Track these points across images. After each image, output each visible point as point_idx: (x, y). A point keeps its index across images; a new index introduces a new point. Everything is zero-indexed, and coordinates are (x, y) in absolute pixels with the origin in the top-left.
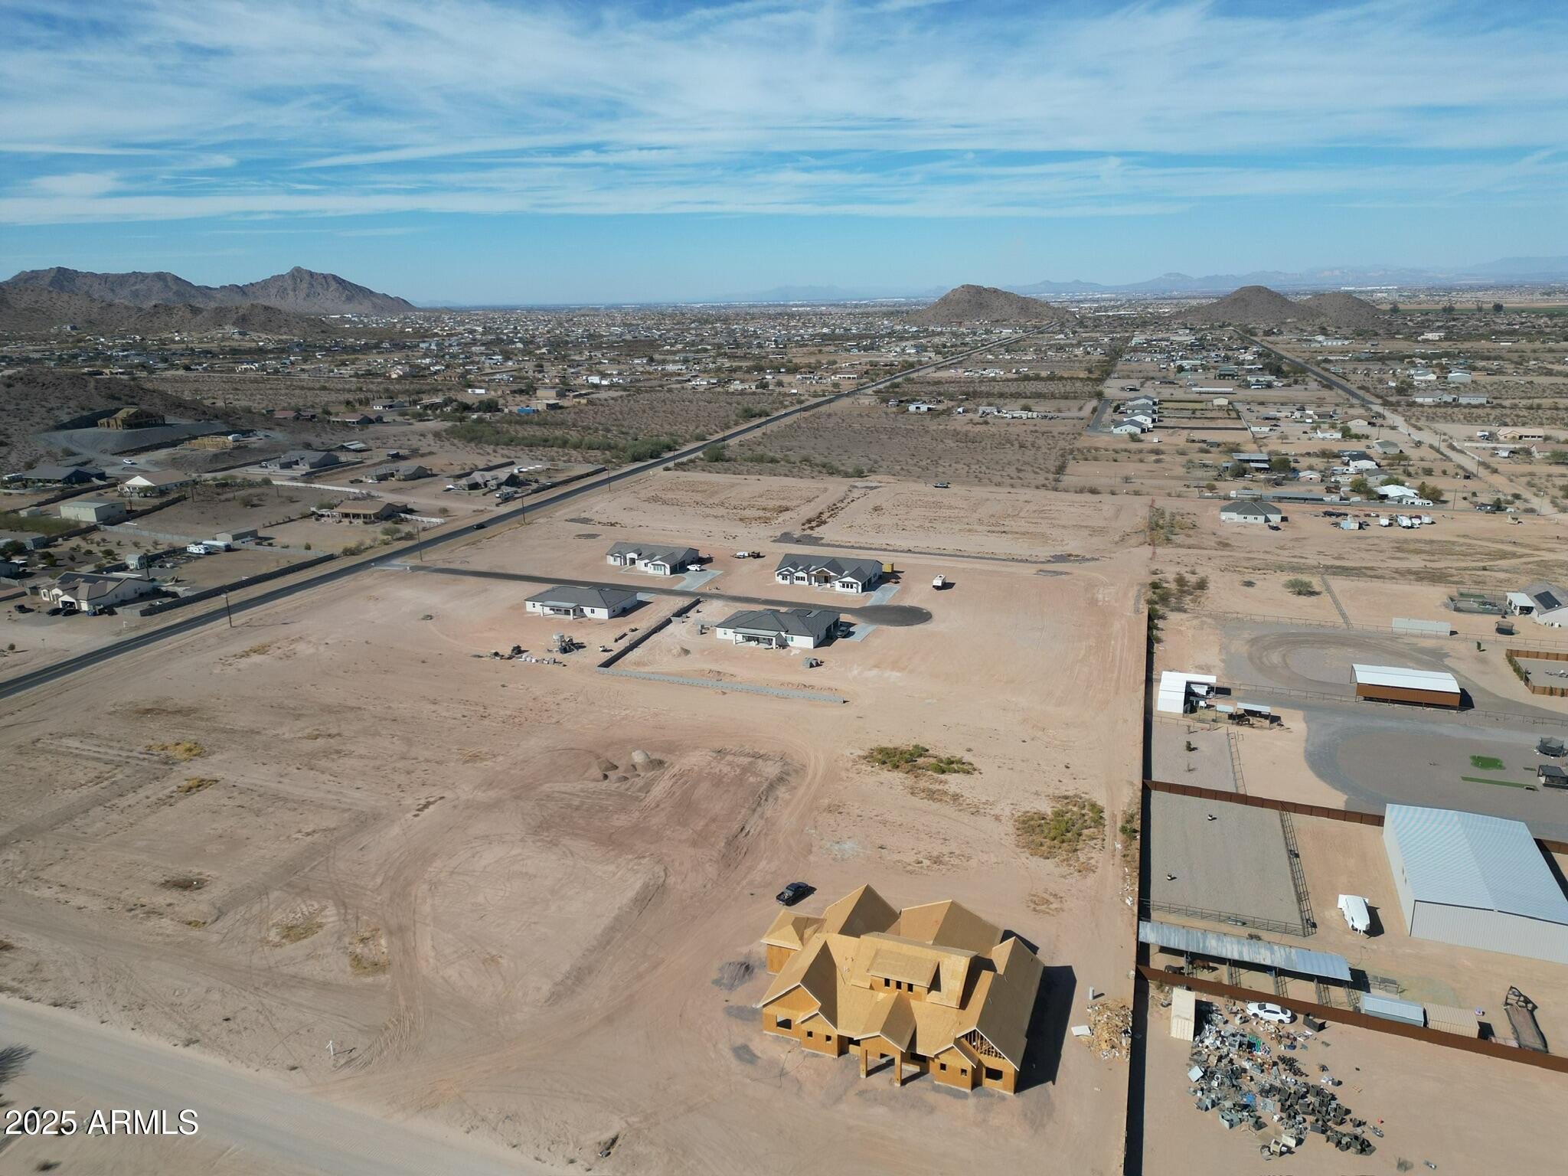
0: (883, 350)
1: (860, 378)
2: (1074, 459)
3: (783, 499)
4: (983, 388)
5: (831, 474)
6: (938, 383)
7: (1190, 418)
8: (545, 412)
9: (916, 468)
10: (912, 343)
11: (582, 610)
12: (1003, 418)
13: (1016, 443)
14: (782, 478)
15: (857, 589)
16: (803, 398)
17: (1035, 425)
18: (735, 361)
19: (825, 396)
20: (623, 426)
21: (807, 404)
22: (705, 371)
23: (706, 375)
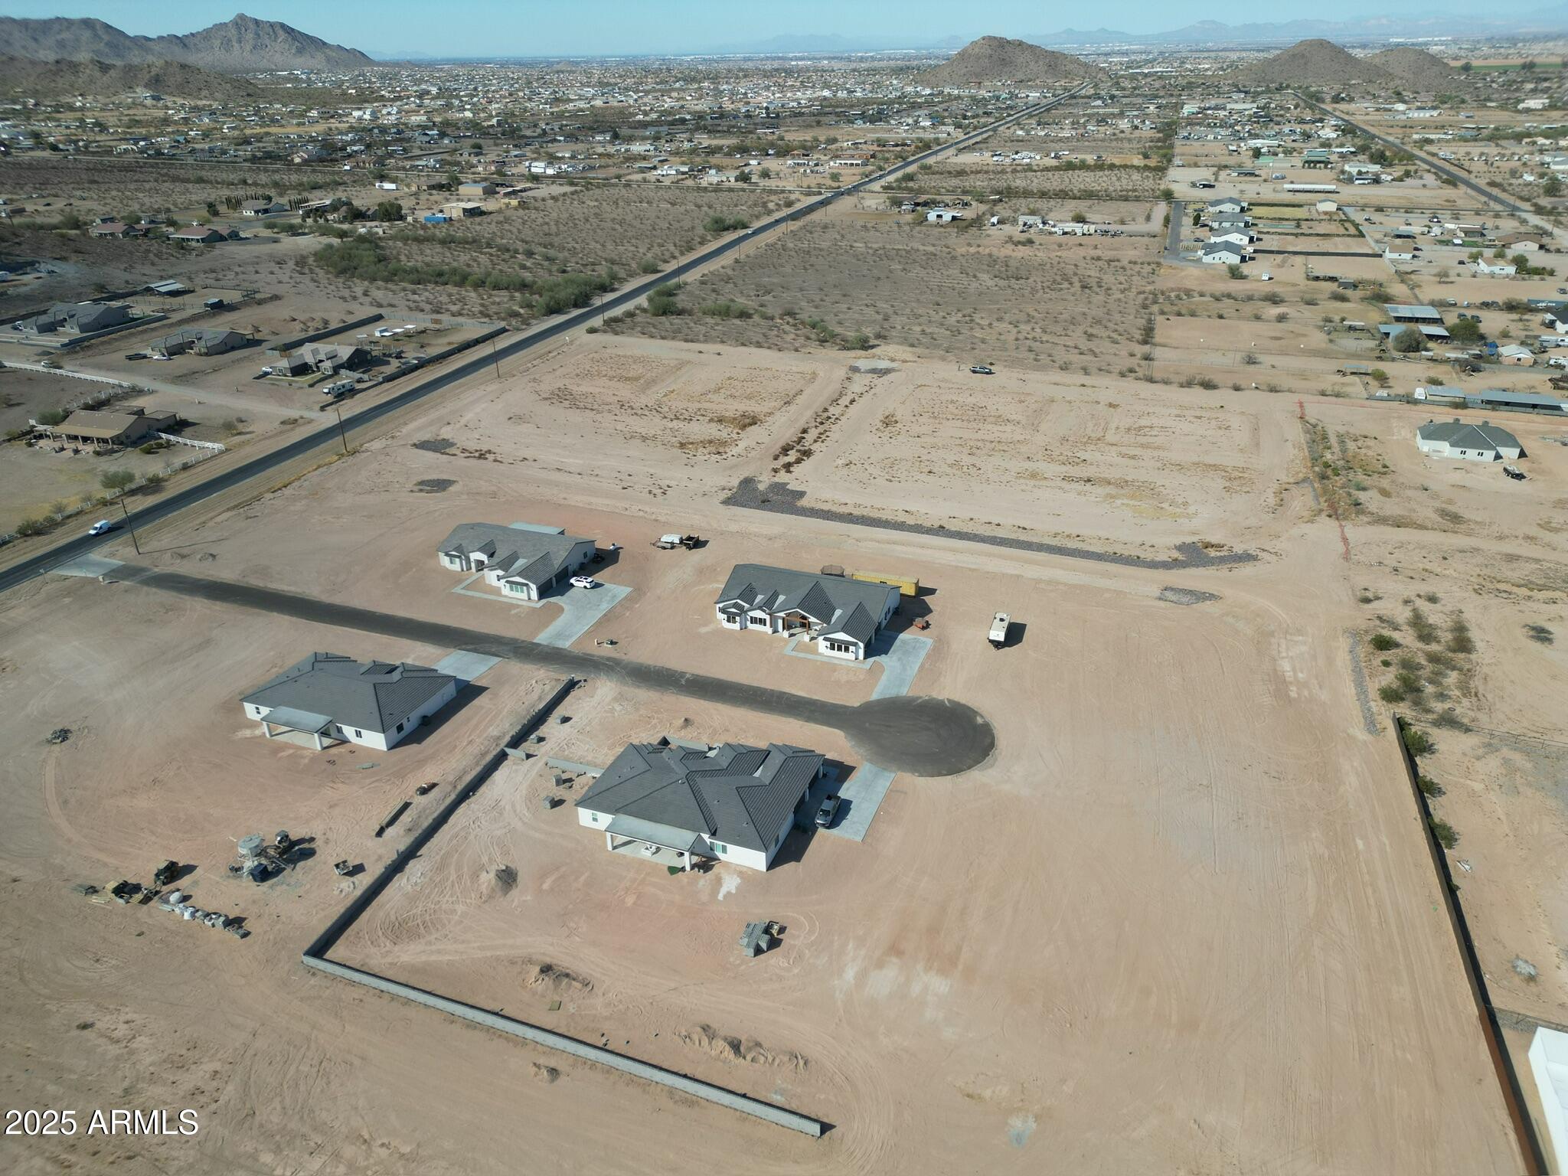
0: (893, 122)
1: (865, 164)
2: (1162, 313)
3: (749, 398)
4: (1018, 182)
5: (823, 341)
6: (961, 173)
7: (1296, 235)
8: (460, 220)
9: (942, 330)
10: (926, 112)
11: (339, 730)
12: (1051, 233)
13: (1075, 279)
14: (753, 350)
15: (857, 654)
16: (793, 197)
17: (1096, 247)
18: (715, 138)
19: (820, 193)
20: (552, 245)
21: (798, 206)
22: (677, 153)
23: (677, 159)
